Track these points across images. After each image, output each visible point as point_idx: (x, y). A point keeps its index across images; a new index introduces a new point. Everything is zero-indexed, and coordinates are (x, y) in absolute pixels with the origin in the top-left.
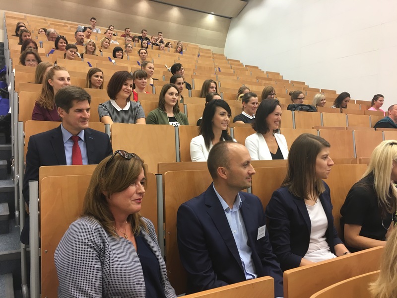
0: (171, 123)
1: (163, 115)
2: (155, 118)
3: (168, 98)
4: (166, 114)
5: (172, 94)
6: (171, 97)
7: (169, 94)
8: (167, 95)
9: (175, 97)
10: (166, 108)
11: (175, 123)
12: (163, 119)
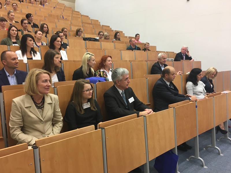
0: (13, 45)
1: (9, 40)
2: (5, 42)
3: (11, 32)
4: (11, 40)
5: (13, 30)
6: (13, 32)
7: (12, 30)
8: (11, 31)
9: (15, 32)
10: (11, 37)
11: (16, 45)
12: (9, 43)
